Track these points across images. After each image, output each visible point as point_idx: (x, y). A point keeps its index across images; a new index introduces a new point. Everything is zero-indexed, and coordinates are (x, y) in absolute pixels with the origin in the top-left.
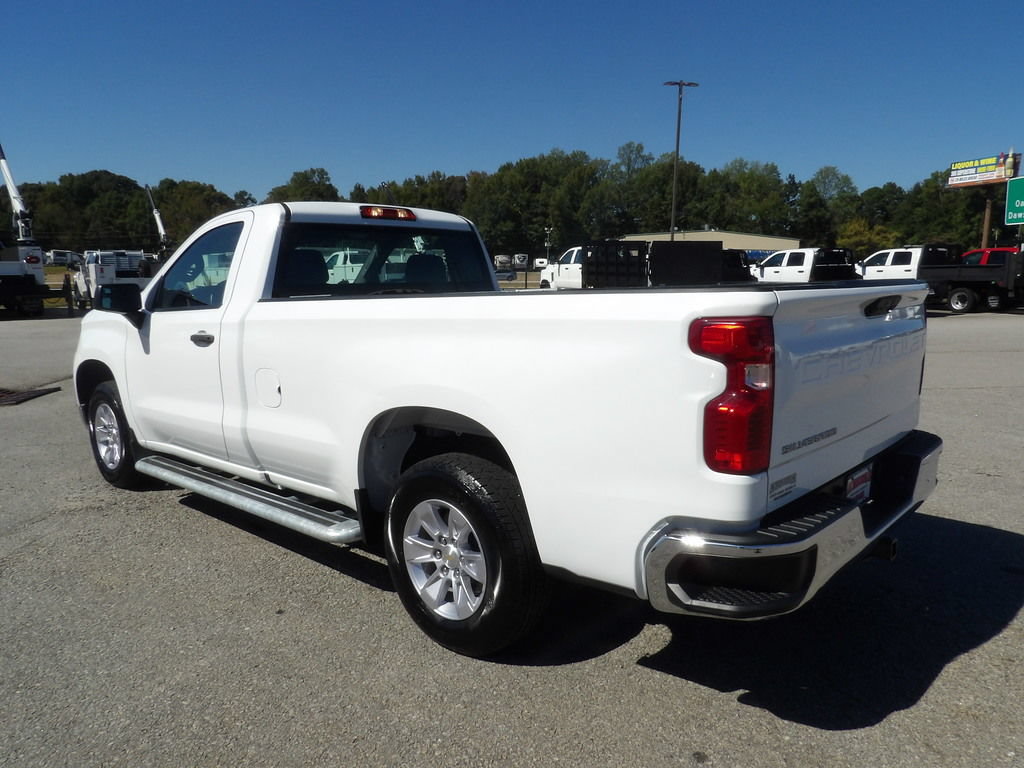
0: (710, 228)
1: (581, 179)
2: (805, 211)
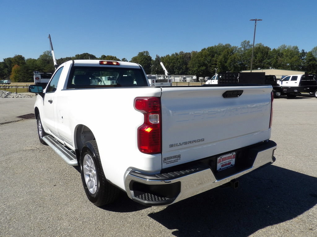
0: (272, 68)
1: (228, 53)
2: (308, 62)
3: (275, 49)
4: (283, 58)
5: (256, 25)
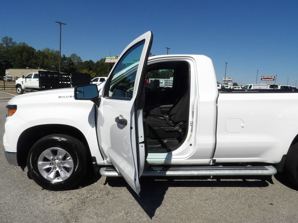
0: (40, 68)
2: (69, 66)
3: (40, 50)
4: (48, 60)
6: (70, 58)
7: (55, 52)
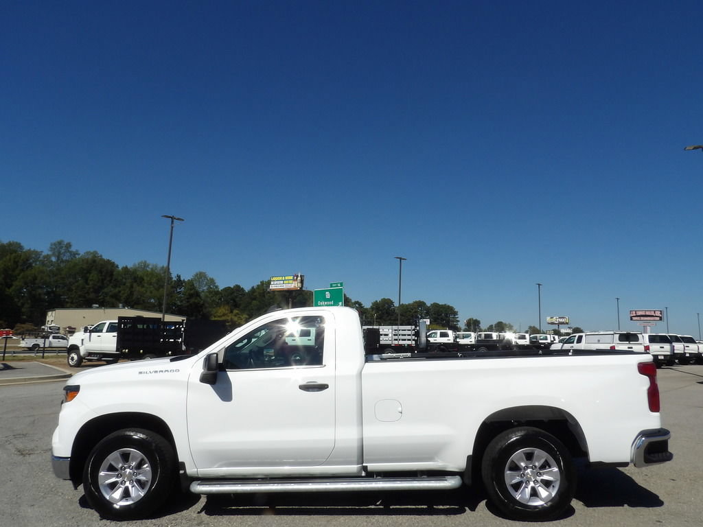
0: (124, 307)
2: (187, 299)
3: (126, 267)
4: (143, 286)
5: (172, 227)
6: (191, 283)
7: (158, 269)
